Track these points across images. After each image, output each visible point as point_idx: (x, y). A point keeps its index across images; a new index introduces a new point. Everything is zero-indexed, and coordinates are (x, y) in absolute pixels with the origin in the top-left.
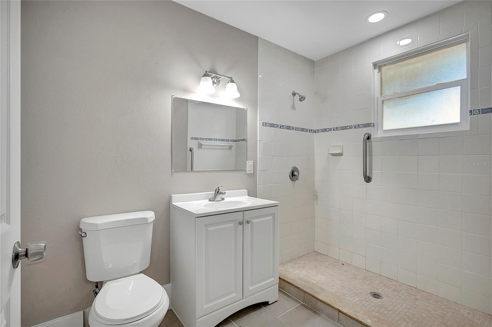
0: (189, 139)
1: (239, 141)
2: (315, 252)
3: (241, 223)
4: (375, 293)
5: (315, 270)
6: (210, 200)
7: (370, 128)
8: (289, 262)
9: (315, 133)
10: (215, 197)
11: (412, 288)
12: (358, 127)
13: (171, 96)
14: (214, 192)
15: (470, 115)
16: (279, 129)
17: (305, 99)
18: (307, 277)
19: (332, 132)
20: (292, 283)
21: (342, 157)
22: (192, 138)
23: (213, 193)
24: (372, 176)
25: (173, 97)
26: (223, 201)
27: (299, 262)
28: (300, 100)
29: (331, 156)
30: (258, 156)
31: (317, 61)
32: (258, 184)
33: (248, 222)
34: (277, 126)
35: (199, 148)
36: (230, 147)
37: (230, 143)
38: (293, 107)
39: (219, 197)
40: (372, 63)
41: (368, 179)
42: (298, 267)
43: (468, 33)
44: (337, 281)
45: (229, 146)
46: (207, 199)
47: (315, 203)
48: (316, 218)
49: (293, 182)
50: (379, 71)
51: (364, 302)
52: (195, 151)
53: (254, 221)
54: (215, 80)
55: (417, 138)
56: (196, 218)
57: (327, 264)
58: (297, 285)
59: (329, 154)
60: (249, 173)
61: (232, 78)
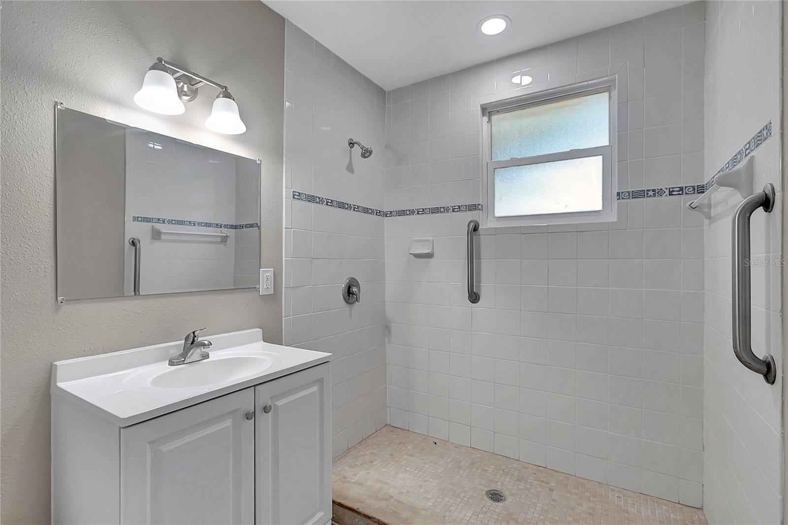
0: (128, 218)
1: (241, 227)
2: (387, 427)
3: (250, 416)
4: (492, 492)
5: (393, 463)
6: (171, 363)
7: (477, 212)
8: (344, 456)
9: (386, 218)
10: (185, 354)
11: (540, 468)
12: (459, 210)
13: (54, 104)
14: (184, 341)
15: (618, 199)
16: (323, 207)
17: (372, 155)
18: (381, 482)
19: (415, 217)
20: (358, 509)
21: (432, 260)
22: (136, 219)
23: (181, 344)
24: (480, 290)
25: (59, 107)
26: (205, 361)
27: (362, 453)
28: (364, 156)
29: (414, 258)
30: (284, 259)
31: (389, 92)
32: (283, 316)
33: (266, 410)
34: (321, 201)
35: (153, 239)
36: (224, 239)
37: (223, 231)
38: (350, 168)
39: (195, 353)
40: (481, 105)
41: (474, 297)
42: (361, 464)
43: (613, 76)
44: (431, 480)
45: (221, 237)
46: (164, 360)
47: (387, 340)
48: (387, 365)
49: (348, 305)
50: (489, 120)
51: (481, 516)
52: (145, 246)
53: (279, 403)
54: (185, 86)
55: (547, 232)
56: (121, 430)
57: (409, 447)
58: (367, 512)
59: (411, 254)
60: (266, 293)
61: (226, 88)
